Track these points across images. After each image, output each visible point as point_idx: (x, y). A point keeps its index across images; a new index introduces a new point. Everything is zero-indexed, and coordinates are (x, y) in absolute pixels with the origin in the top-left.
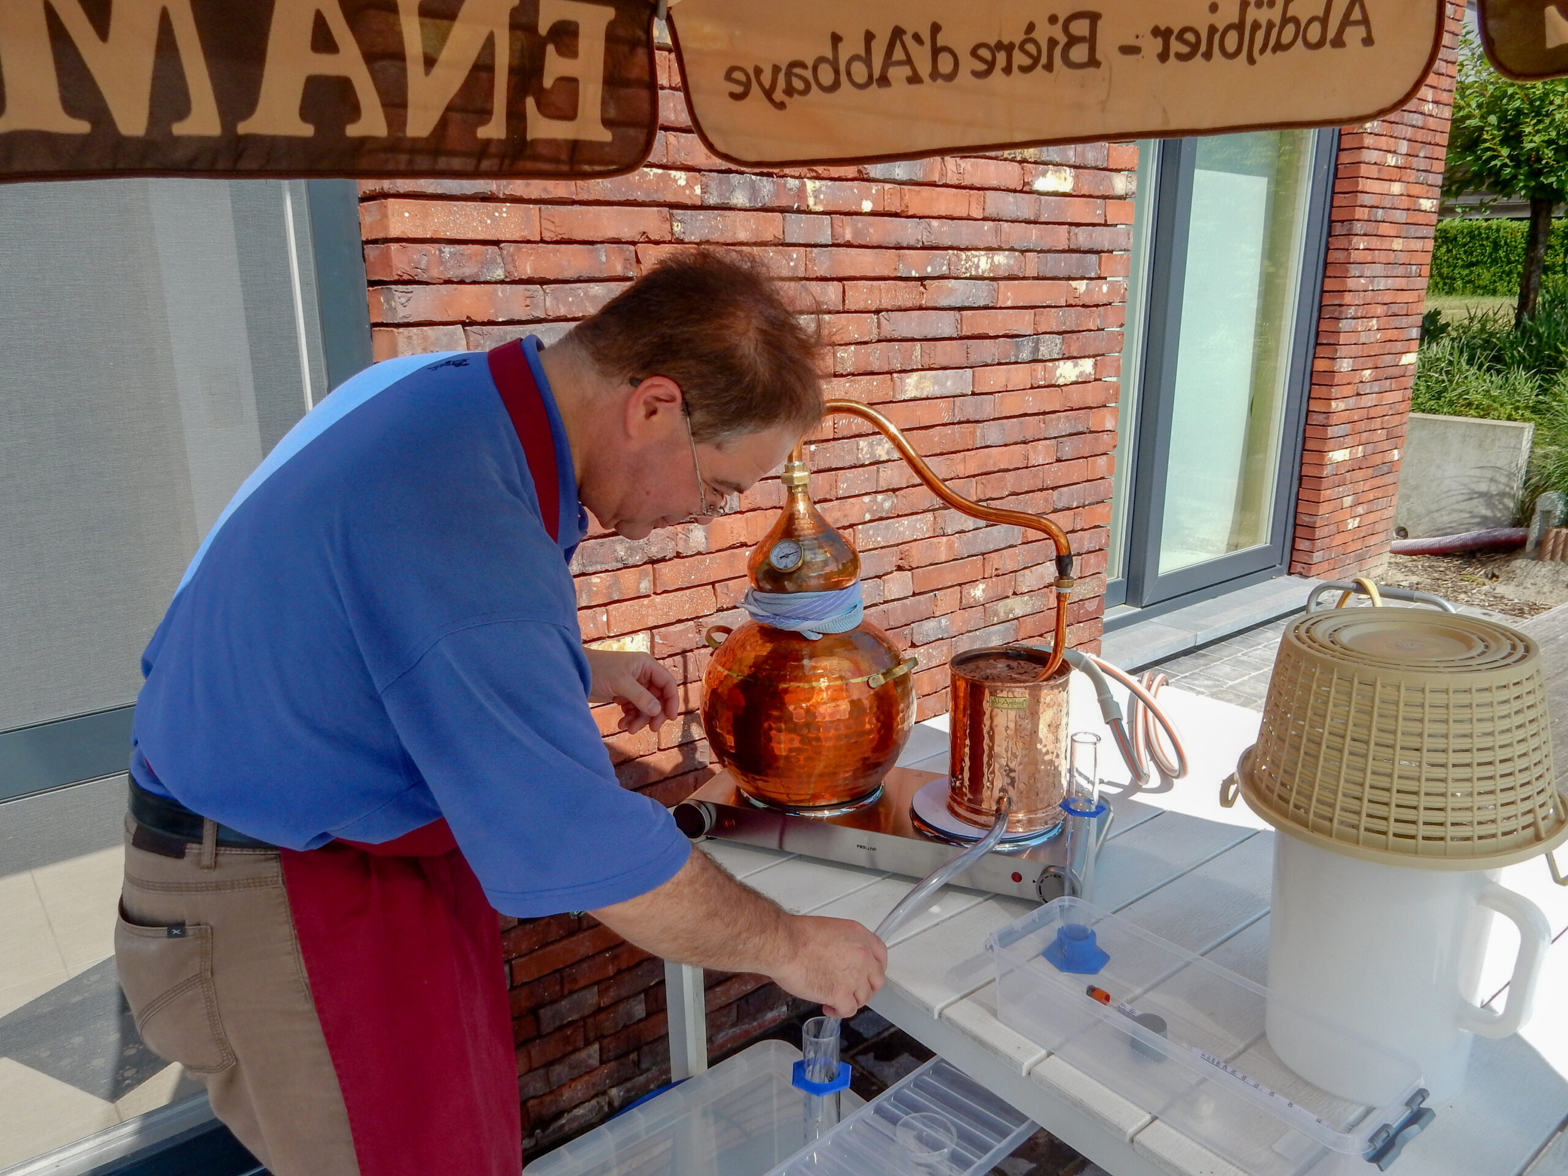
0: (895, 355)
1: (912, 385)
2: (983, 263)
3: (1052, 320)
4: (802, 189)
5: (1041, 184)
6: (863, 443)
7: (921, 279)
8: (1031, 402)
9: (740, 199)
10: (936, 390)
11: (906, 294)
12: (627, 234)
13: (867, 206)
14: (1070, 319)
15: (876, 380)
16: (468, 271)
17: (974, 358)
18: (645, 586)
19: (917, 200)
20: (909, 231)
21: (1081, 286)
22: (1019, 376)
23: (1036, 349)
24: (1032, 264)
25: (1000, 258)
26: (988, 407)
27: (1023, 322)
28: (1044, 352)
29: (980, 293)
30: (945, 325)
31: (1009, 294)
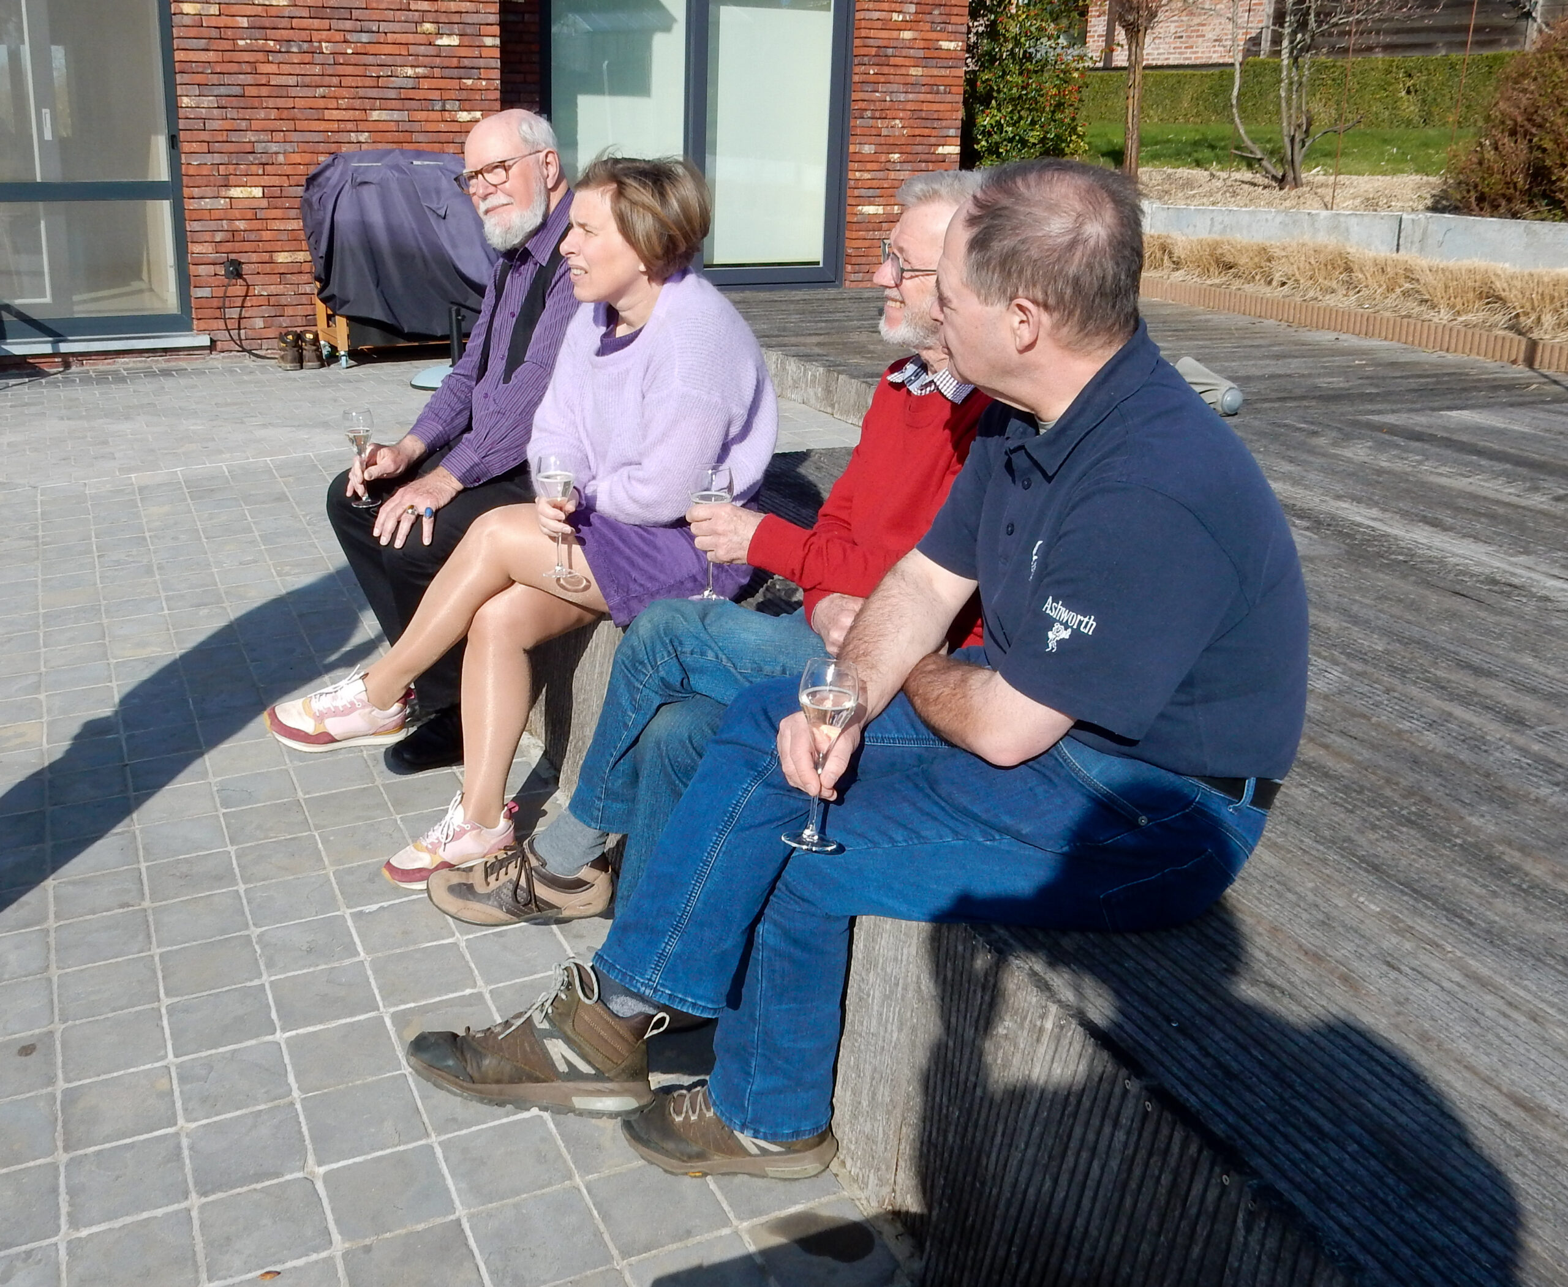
0: (367, 104)
1: (375, 115)
2: (410, 71)
3: (454, 94)
4: (321, 47)
5: (439, 42)
6: (352, 134)
7: (378, 77)
8: (442, 127)
9: (295, 49)
10: (388, 118)
11: (369, 82)
12: (252, 60)
13: (350, 51)
14: (464, 95)
15: (357, 112)
16: (200, 70)
17: (406, 107)
18: (260, 172)
19: (371, 49)
20: (370, 59)
21: (469, 82)
22: (436, 116)
23: (444, 105)
24: (437, 72)
25: (420, 70)
26: (416, 127)
27: (436, 95)
28: (448, 107)
29: (410, 83)
30: (392, 94)
31: (425, 84)
